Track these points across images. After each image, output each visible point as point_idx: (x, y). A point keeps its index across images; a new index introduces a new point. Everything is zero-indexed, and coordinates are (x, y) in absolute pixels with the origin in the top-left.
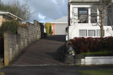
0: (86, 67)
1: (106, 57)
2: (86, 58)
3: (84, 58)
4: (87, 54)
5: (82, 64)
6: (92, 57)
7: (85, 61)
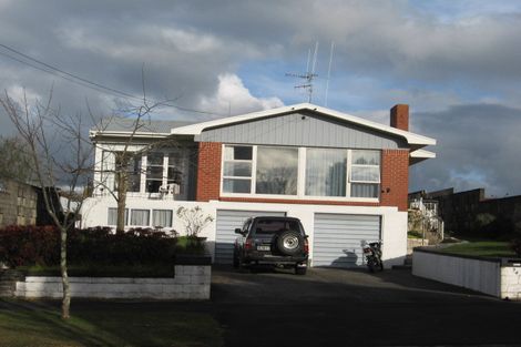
0: (23, 305)
1: (81, 279)
2: (28, 279)
3: (23, 280)
4: (33, 269)
5: (17, 294)
6: (43, 279)
7: (24, 287)
